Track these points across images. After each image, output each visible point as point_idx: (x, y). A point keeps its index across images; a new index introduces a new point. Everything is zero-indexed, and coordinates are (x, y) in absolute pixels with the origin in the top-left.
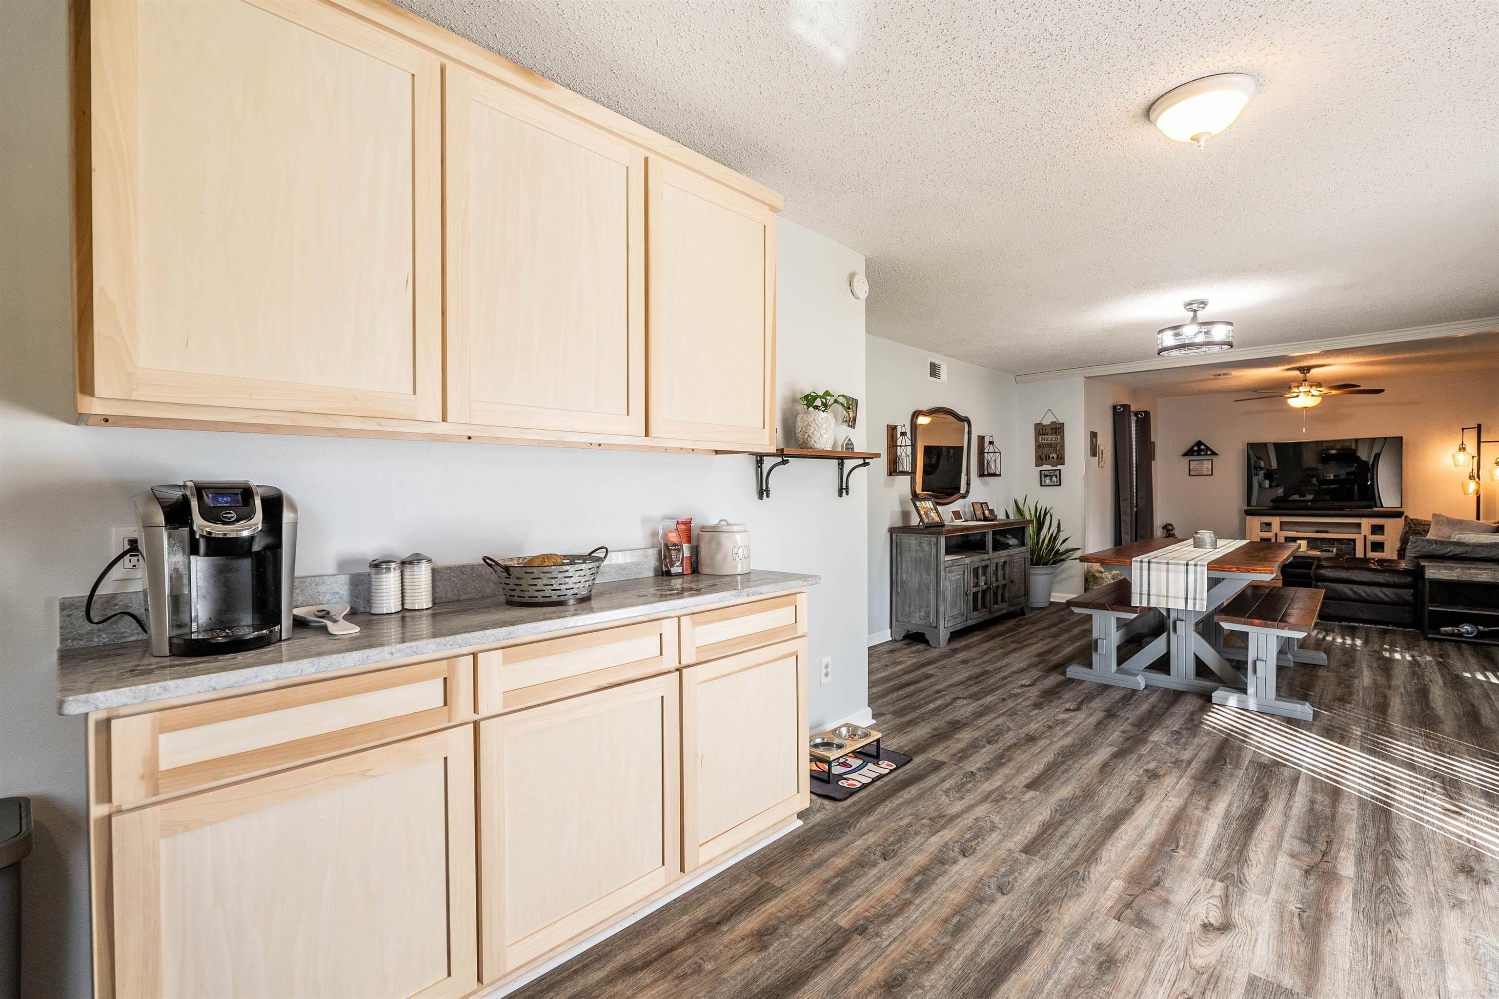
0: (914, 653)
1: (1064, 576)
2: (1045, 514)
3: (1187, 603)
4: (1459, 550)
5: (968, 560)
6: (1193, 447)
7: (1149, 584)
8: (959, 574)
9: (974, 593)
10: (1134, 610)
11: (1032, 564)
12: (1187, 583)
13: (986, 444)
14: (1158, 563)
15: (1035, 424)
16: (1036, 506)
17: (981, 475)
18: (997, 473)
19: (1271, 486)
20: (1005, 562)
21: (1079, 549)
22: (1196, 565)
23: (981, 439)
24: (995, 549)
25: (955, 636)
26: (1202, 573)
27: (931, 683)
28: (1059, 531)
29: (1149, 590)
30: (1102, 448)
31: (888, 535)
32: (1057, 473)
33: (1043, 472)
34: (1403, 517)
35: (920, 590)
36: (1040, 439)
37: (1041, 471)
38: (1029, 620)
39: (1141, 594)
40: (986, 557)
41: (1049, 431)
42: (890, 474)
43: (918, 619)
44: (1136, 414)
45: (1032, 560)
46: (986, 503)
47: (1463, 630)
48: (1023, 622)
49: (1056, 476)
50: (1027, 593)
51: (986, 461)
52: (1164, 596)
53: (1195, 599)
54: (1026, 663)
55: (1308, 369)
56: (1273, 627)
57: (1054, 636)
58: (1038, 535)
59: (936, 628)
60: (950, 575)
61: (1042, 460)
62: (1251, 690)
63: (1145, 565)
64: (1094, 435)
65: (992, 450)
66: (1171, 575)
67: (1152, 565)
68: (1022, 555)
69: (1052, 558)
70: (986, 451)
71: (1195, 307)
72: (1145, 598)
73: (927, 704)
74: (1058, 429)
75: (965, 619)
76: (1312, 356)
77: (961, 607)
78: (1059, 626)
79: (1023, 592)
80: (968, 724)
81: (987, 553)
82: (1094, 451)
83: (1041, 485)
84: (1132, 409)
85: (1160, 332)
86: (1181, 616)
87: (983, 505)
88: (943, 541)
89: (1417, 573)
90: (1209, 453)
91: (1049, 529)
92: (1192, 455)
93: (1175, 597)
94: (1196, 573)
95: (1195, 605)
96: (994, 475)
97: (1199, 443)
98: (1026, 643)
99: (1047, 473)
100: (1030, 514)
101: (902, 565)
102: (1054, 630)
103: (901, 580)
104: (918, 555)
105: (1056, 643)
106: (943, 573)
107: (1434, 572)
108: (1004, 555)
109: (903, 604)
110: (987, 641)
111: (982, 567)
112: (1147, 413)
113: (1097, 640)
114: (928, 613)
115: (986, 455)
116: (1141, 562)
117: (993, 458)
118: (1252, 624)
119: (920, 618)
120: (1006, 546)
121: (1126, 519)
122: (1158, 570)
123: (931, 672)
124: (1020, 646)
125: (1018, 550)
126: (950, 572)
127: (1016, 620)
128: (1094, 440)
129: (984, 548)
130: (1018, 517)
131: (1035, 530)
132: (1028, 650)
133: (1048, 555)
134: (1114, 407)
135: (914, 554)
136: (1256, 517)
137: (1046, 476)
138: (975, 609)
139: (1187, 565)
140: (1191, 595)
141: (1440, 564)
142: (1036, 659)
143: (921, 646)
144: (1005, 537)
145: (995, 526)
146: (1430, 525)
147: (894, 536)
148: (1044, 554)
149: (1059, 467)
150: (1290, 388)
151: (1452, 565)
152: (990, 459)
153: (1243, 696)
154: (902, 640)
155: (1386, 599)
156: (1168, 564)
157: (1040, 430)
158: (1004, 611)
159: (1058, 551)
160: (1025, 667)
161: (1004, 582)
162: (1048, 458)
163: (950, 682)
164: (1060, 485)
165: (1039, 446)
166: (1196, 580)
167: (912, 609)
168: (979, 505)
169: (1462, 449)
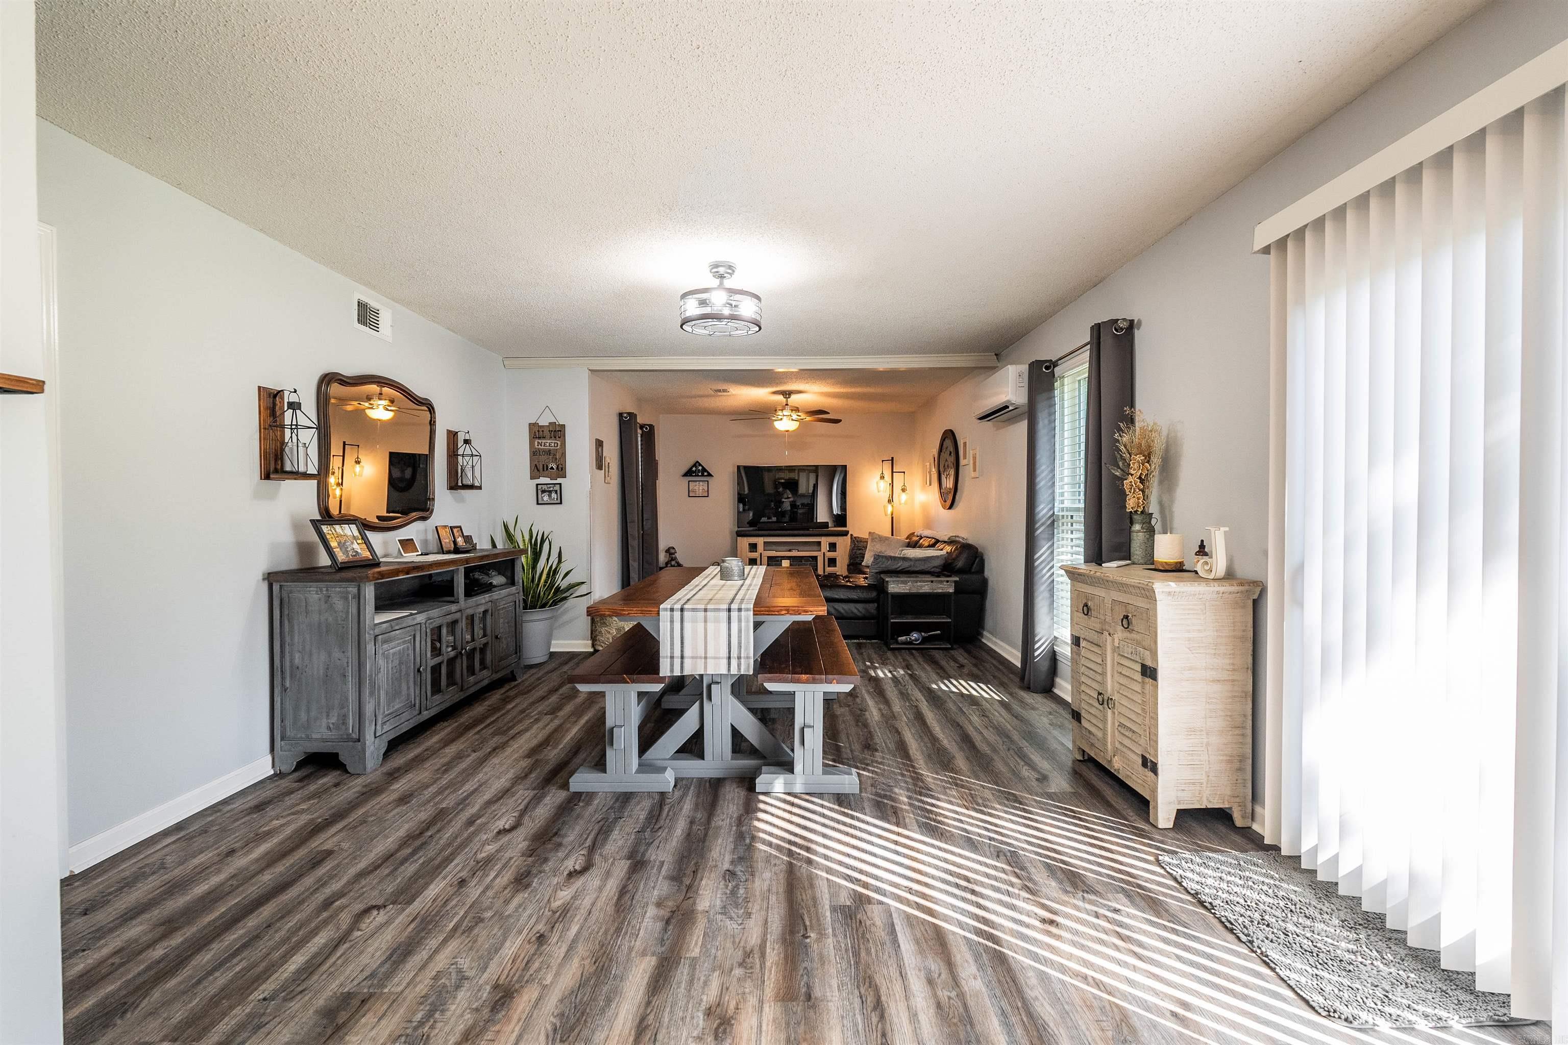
0: (309, 799)
1: (565, 618)
2: (543, 541)
3: (729, 664)
4: (906, 565)
5: (421, 618)
6: (691, 468)
7: (682, 643)
8: (404, 642)
9: (432, 667)
10: (661, 680)
11: (525, 608)
12: (730, 635)
13: (460, 443)
14: (694, 610)
15: (530, 424)
16: (531, 529)
17: (454, 485)
18: (477, 484)
19: (744, 510)
20: (485, 612)
21: (583, 583)
22: (740, 610)
23: (452, 436)
24: (469, 593)
25: (395, 745)
26: (748, 621)
27: (320, 879)
28: (560, 561)
29: (682, 651)
30: (608, 460)
31: (265, 587)
32: (557, 487)
33: (539, 487)
34: (849, 535)
35: (327, 678)
36: (536, 443)
37: (537, 485)
38: (521, 688)
39: (672, 657)
40: (454, 608)
41: (547, 433)
42: (267, 476)
43: (324, 730)
44: (642, 427)
45: (525, 601)
46: (460, 527)
47: (913, 638)
48: (511, 693)
49: (556, 492)
50: (518, 649)
51: (460, 468)
52: (701, 658)
53: (739, 658)
54: (510, 775)
55: (790, 393)
56: (821, 682)
57: (554, 711)
58: (534, 567)
59: (359, 740)
60: (385, 646)
61: (538, 470)
62: (798, 768)
63: (677, 614)
64: (599, 444)
65: (468, 452)
66: (710, 626)
67: (686, 614)
68: (511, 598)
69: (552, 597)
70: (460, 452)
71: (721, 270)
72: (677, 662)
73: (285, 958)
74: (557, 432)
75: (417, 712)
76: (793, 378)
77: (408, 695)
78: (561, 691)
79: (512, 649)
80: (371, 995)
81: (456, 602)
82: (600, 463)
83: (538, 504)
84: (640, 420)
85: (684, 296)
87: (455, 530)
88: (369, 592)
89: (879, 587)
90: (706, 474)
91: (548, 560)
92: (691, 475)
93: (715, 658)
94: (740, 621)
95: (739, 665)
96: (471, 487)
97: (697, 464)
98: (512, 732)
99: (545, 487)
100: (524, 540)
101: (292, 639)
102: (554, 698)
103: (291, 666)
104: (323, 619)
105: (557, 722)
106: (370, 648)
107: (895, 587)
108: (483, 601)
109: (296, 708)
110: (453, 741)
111: (448, 625)
112: (652, 427)
113: (613, 728)
114: (344, 718)
115: (460, 458)
116: (672, 610)
117: (470, 463)
118: (798, 681)
119: (329, 728)
120: (489, 588)
121: (634, 543)
122: (694, 621)
123: (327, 846)
124: (505, 739)
125: (504, 592)
126: (385, 642)
127: (503, 690)
128: (600, 450)
129: (451, 594)
130: (509, 546)
131: (530, 561)
132: (515, 745)
133: (547, 593)
134: (621, 415)
135: (315, 618)
136: (745, 538)
137: (543, 492)
138: (436, 688)
139: (729, 610)
140: (734, 654)
141: (898, 579)
142: (525, 763)
143: (327, 779)
144: (488, 575)
145: (467, 561)
146: (867, 542)
147: (276, 587)
148: (542, 594)
149: (559, 481)
150: (777, 410)
151: (906, 579)
152: (465, 463)
153: (790, 776)
154: (295, 770)
155: (859, 614)
156: (706, 610)
157: (536, 432)
158: (486, 682)
159: (558, 589)
160: (508, 785)
161: (484, 640)
162: (545, 468)
163: (362, 865)
164: (561, 503)
165: (534, 453)
166: (740, 631)
167: (313, 714)
168: (448, 530)
169: (882, 477)
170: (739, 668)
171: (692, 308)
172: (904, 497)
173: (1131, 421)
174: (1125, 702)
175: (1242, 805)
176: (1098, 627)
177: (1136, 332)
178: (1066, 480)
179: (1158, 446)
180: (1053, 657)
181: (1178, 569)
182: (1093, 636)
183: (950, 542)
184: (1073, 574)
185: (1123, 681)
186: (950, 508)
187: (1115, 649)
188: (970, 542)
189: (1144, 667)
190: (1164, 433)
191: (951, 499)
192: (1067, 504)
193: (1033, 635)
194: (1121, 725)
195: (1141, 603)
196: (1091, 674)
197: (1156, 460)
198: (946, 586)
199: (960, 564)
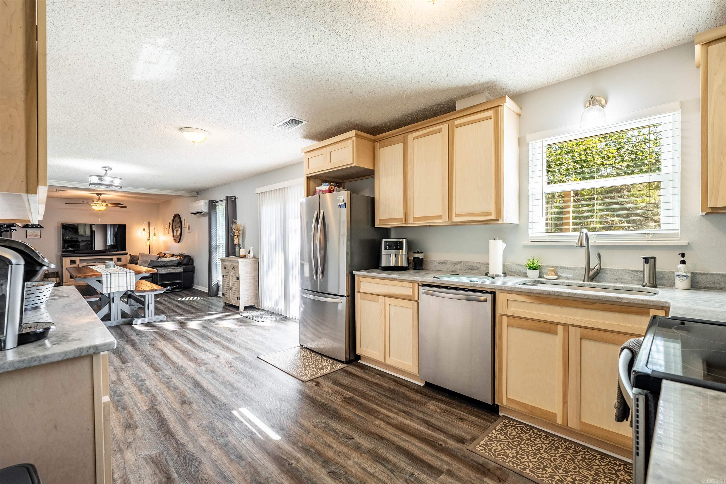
3: (127, 287)
4: (163, 264)
7: (111, 283)
12: (127, 280)
14: (114, 274)
22: (130, 273)
26: (133, 276)
34: (128, 255)
39: (107, 288)
47: (168, 288)
52: (117, 287)
53: (130, 286)
55: (101, 194)
56: (154, 291)
62: (147, 316)
63: (109, 276)
66: (120, 278)
67: (112, 275)
71: (107, 169)
72: (109, 289)
76: (103, 191)
85: (90, 176)
86: (115, 295)
90: (39, 227)
92: (28, 227)
93: (122, 286)
94: (130, 276)
116: (107, 274)
122: (115, 277)
136: (68, 258)
139: (127, 273)
146: (138, 257)
150: (93, 201)
151: (164, 268)
153: (144, 318)
166: (130, 278)
169: (144, 230)
170: (130, 288)
171: (95, 180)
172: (155, 238)
173: (235, 223)
174: (234, 287)
175: (257, 304)
176: (228, 272)
177: (237, 200)
178: (220, 235)
179: (241, 229)
180: (218, 286)
181: (245, 257)
182: (227, 274)
183: (180, 255)
184: (222, 260)
185: (233, 282)
186: (178, 243)
187: (232, 276)
188: (187, 254)
189: (237, 278)
190: (243, 225)
191: (178, 239)
192: (221, 242)
193: (211, 280)
194: (233, 292)
195: (236, 264)
196: (226, 283)
197: (241, 232)
198: (180, 270)
199: (185, 262)
